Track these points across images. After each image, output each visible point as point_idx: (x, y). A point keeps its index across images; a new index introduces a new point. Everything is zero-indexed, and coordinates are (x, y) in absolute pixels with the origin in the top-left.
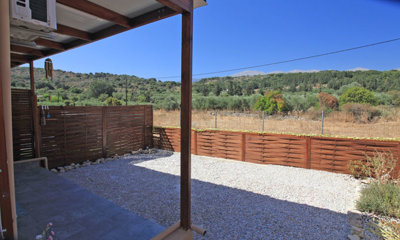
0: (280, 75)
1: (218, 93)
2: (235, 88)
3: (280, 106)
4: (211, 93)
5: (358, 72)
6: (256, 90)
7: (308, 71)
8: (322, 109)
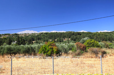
0: (46, 33)
1: (10, 43)
2: (21, 40)
3: (55, 50)
4: (5, 44)
5: (83, 33)
6: (33, 42)
7: (60, 32)
8: (78, 51)
